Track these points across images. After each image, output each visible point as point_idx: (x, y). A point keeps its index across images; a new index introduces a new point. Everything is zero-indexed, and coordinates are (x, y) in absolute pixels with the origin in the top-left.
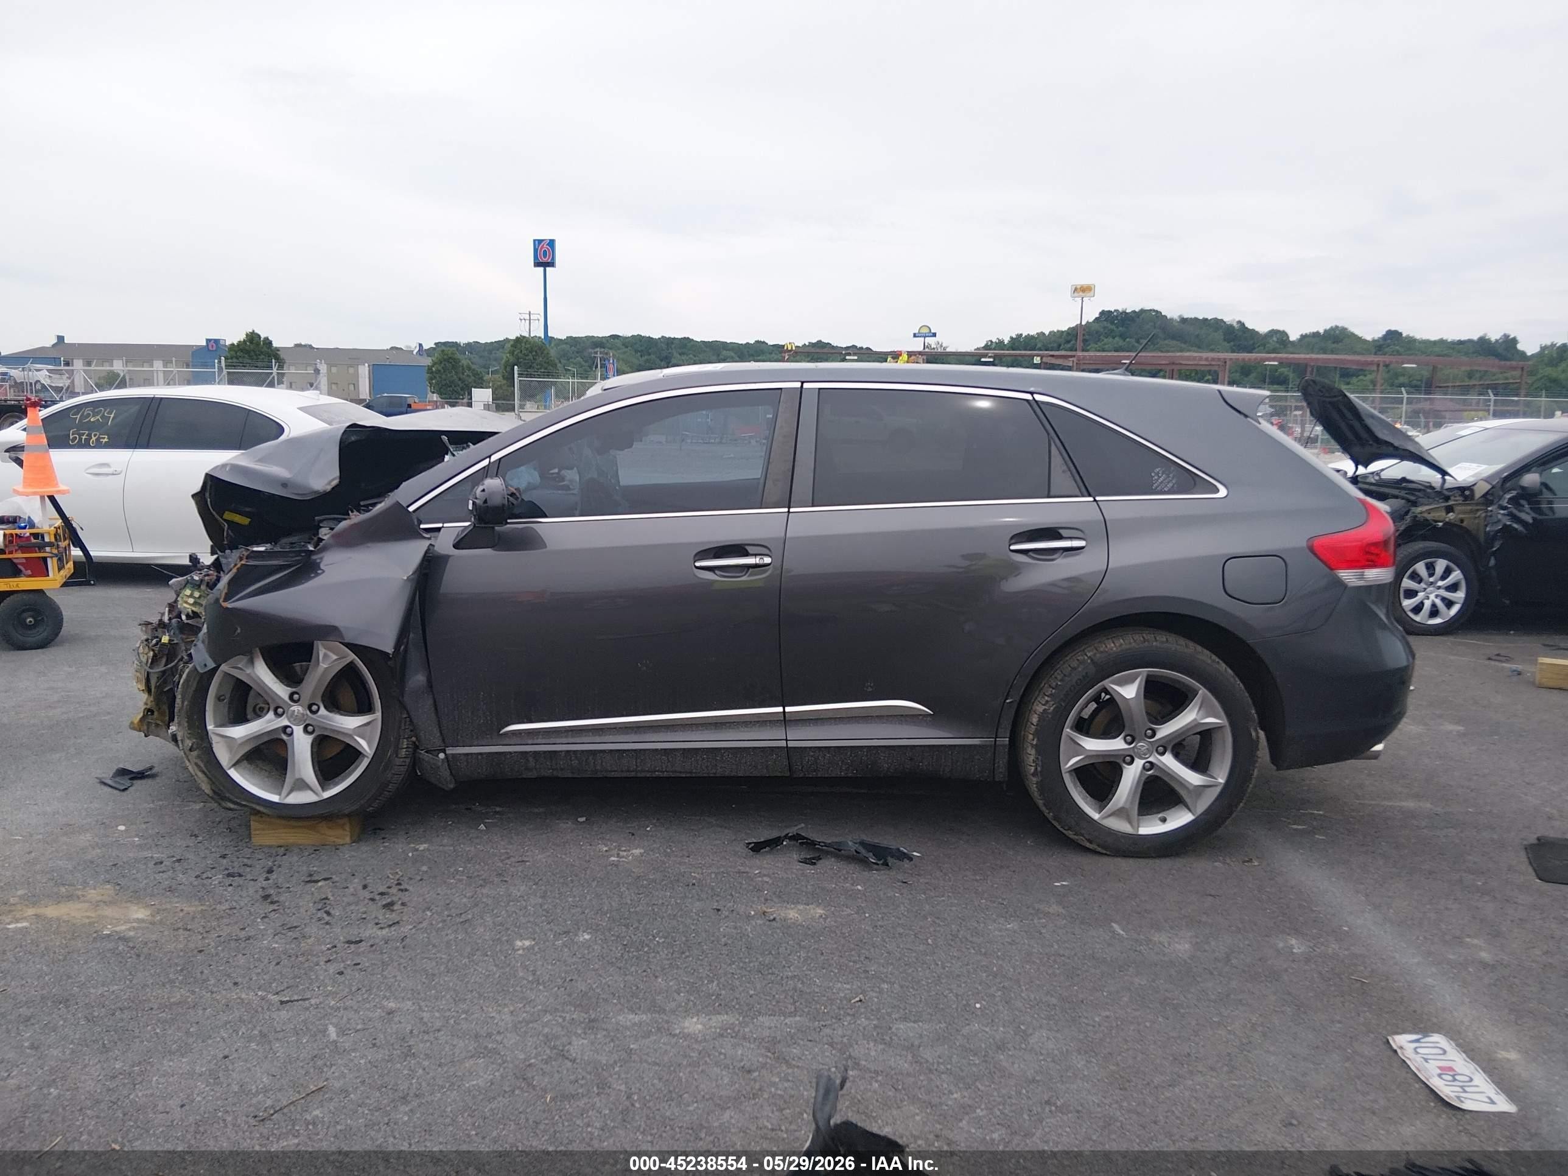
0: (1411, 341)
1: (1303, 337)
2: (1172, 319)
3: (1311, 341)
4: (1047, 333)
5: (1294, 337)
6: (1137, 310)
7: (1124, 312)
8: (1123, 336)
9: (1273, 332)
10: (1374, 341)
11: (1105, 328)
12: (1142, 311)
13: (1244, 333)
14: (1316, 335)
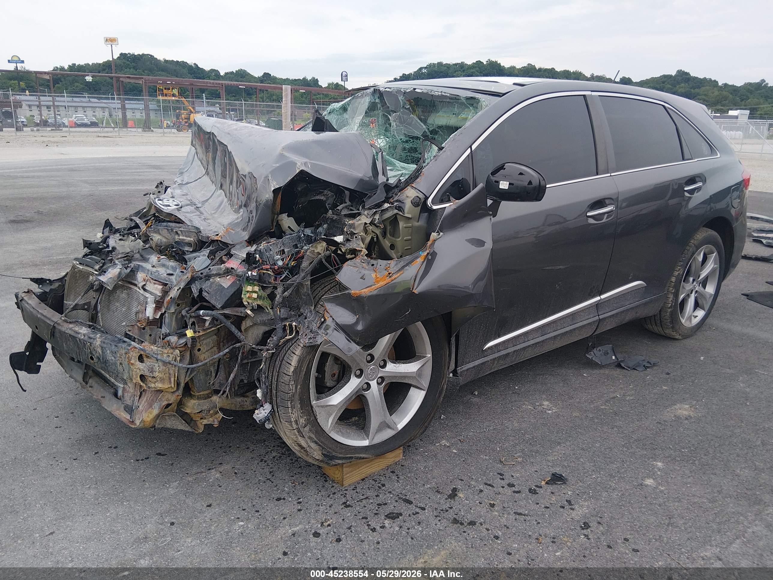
0: (275, 78)
1: (226, 74)
2: (160, 60)
3: (229, 75)
4: (91, 64)
5: (222, 73)
6: (141, 54)
7: (133, 55)
8: (135, 68)
9: (213, 71)
10: (259, 77)
11: (124, 63)
12: (143, 55)
13: (198, 70)
14: (232, 73)
